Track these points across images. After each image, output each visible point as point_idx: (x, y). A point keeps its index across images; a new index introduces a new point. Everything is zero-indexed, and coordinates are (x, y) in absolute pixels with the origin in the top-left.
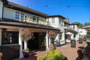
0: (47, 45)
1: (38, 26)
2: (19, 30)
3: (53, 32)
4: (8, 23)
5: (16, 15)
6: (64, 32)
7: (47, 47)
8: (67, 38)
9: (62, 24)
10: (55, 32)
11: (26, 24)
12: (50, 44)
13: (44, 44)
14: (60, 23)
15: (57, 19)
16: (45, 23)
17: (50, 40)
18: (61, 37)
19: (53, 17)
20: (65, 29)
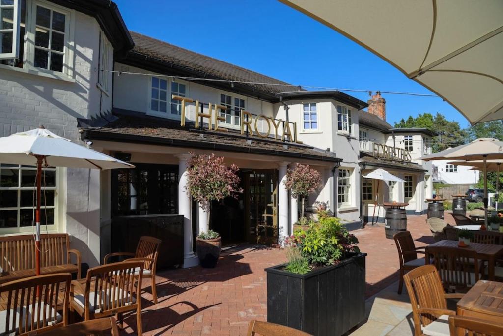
0: (283, 222)
1: (249, 142)
2: (178, 159)
3: (311, 167)
4: (143, 132)
5: (155, 93)
6: (358, 168)
7: (283, 233)
8: (370, 197)
9: (347, 132)
10: (315, 168)
11: (202, 135)
12: (294, 219)
13: (270, 220)
14: (340, 128)
15: (325, 110)
16: (276, 127)
17: (294, 202)
18: (341, 190)
19: (310, 98)
20: (362, 155)
